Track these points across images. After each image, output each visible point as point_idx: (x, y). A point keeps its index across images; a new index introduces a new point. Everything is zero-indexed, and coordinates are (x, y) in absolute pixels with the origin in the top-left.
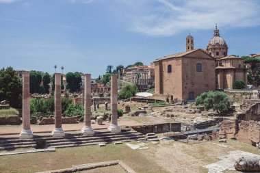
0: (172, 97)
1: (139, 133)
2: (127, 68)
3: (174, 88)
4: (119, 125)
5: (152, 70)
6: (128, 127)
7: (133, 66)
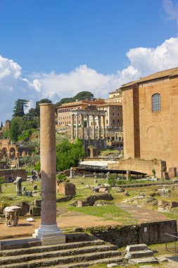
0: (164, 164)
1: (108, 245)
2: (59, 104)
3: (167, 147)
4: (60, 225)
5: (117, 110)
6: (80, 230)
7: (73, 100)
